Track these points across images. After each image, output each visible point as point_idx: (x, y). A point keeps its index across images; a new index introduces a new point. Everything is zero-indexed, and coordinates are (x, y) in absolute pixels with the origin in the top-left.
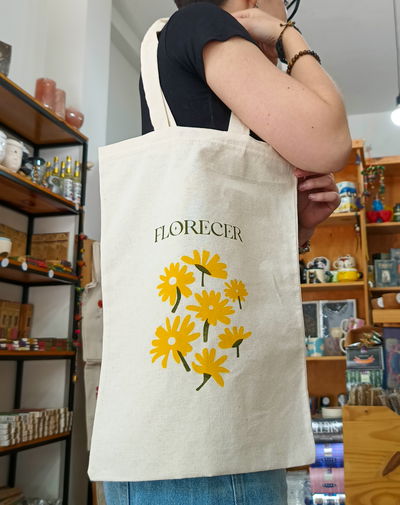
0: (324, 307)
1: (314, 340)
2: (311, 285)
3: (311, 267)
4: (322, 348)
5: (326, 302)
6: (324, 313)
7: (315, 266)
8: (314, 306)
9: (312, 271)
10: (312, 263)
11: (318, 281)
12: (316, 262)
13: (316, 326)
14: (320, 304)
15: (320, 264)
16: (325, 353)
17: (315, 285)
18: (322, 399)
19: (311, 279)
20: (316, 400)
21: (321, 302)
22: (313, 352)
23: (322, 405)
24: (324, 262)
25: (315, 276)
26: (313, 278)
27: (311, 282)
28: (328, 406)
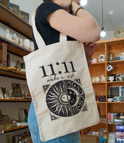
0: (121, 88)
1: (118, 97)
2: (118, 82)
3: (118, 76)
4: (120, 99)
5: (122, 86)
6: (121, 89)
7: (119, 76)
8: (119, 87)
9: (118, 77)
10: (118, 75)
11: (120, 80)
12: (119, 75)
13: (119, 93)
14: (120, 87)
15: (120, 75)
16: (121, 101)
17: (119, 81)
18: (120, 113)
19: (118, 80)
20: (119, 114)
21: (121, 87)
22: (118, 101)
23: (120, 115)
24: (122, 74)
25: (119, 79)
26: (118, 79)
27: (117, 81)
28: (122, 115)
